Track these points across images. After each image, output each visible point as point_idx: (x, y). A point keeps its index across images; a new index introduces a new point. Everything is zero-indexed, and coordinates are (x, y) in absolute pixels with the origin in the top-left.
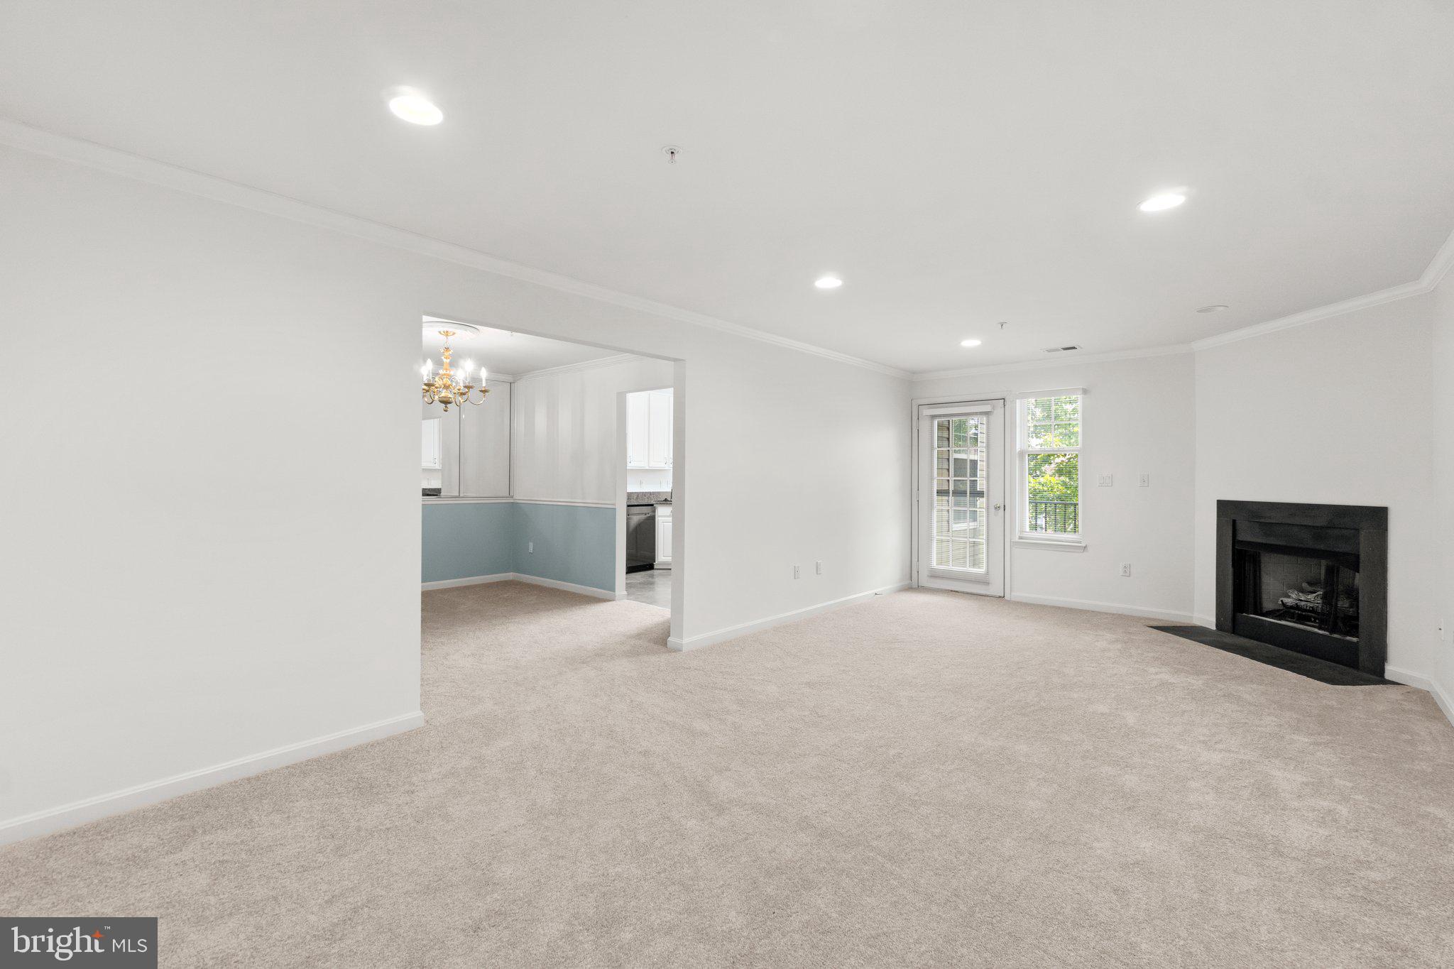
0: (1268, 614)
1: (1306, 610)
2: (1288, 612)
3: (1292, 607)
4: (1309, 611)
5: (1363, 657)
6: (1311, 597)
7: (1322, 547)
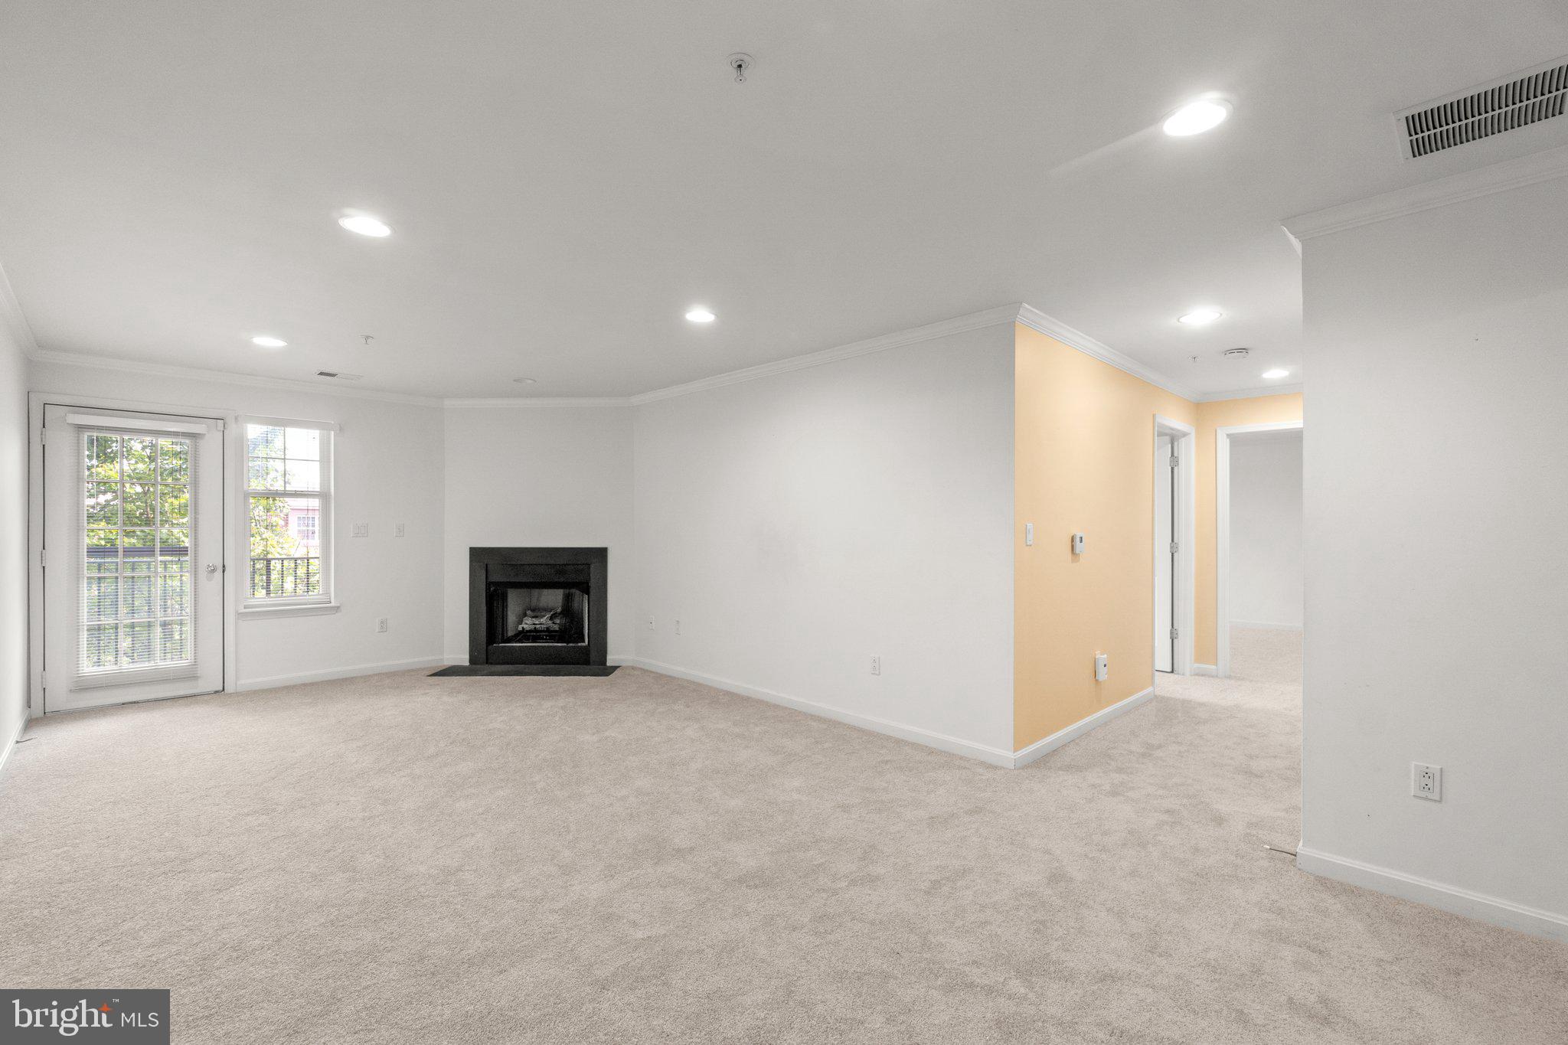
0: (509, 640)
1: (541, 631)
2: (523, 635)
3: (530, 631)
4: (543, 631)
5: (593, 656)
6: (543, 620)
7: (562, 580)
